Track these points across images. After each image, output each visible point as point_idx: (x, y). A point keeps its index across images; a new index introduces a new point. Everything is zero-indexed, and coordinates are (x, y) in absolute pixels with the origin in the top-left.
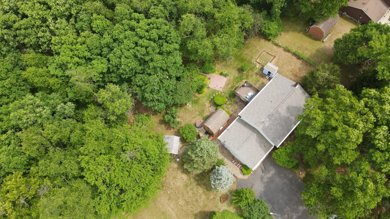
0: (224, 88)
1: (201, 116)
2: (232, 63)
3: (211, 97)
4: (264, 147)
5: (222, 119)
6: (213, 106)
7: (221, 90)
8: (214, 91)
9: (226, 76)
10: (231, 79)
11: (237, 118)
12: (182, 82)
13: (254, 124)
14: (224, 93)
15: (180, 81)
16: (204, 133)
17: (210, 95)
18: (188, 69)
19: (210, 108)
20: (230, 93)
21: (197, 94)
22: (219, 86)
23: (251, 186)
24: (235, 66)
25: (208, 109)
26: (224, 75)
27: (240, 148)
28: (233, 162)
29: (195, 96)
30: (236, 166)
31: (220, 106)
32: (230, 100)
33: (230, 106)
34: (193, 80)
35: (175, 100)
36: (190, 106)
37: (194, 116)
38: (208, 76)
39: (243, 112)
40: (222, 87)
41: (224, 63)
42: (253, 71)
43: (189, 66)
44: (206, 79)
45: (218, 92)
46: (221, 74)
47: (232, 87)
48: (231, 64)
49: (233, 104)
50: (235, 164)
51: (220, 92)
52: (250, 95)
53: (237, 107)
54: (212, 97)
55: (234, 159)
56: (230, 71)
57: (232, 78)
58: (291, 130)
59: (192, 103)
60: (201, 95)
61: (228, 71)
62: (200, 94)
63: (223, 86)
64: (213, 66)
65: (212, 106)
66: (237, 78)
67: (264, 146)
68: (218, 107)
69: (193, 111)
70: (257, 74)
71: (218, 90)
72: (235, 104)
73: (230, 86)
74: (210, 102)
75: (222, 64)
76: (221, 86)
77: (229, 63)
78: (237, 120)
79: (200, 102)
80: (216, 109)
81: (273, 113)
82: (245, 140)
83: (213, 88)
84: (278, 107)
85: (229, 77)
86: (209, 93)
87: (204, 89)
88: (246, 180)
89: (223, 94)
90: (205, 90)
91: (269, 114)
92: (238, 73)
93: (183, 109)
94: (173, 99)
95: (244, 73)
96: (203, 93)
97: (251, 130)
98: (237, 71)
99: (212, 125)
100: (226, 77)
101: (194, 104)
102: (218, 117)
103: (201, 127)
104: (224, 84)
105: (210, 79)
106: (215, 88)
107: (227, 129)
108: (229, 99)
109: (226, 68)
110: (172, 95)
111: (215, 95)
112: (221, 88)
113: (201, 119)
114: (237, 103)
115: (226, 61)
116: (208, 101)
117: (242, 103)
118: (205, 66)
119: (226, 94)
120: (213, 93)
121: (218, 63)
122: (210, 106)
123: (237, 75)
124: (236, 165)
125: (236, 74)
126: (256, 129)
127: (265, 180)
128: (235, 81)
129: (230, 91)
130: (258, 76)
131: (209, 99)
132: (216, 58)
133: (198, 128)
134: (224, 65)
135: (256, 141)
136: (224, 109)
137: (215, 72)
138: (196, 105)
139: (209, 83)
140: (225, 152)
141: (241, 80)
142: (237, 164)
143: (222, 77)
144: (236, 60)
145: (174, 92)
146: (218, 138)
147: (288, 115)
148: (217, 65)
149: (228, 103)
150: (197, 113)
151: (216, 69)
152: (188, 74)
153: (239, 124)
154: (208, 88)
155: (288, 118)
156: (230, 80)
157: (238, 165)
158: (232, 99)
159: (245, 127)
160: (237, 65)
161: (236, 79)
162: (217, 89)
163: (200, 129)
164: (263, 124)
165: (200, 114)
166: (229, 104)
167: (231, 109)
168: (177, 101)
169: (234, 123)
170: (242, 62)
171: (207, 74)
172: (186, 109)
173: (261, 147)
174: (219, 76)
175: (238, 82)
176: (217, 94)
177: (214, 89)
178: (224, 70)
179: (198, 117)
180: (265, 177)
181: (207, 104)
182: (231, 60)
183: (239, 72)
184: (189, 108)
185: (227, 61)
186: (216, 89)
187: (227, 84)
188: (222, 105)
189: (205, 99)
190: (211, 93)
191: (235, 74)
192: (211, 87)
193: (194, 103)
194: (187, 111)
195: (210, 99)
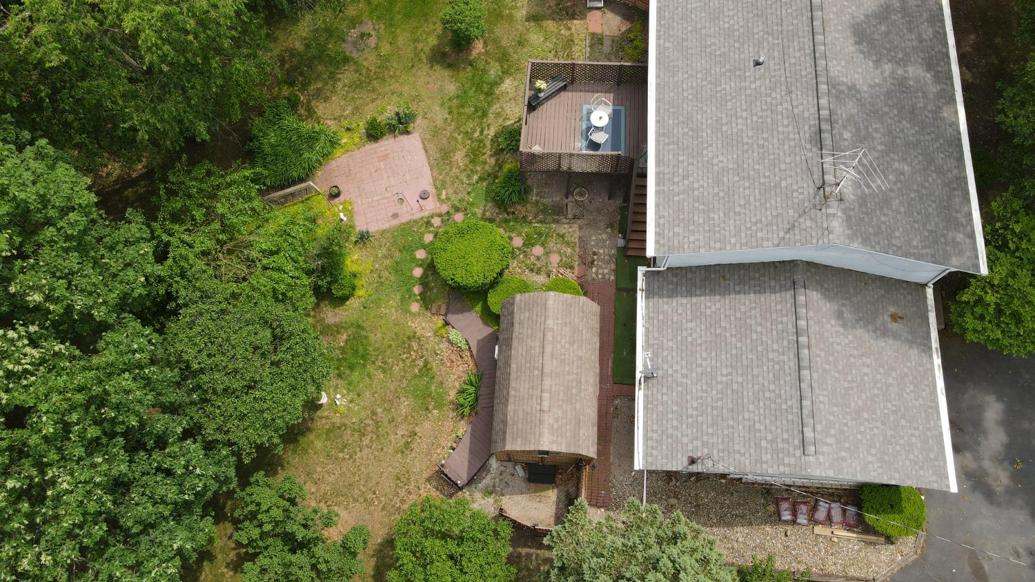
0: (439, 186)
1: (439, 406)
2: (385, 49)
3: (411, 277)
4: (895, 326)
5: (572, 343)
6: (460, 311)
7: (431, 205)
8: (405, 238)
9: (401, 125)
10: (439, 122)
11: (641, 283)
12: (193, 310)
13: (781, 242)
14: (457, 210)
15: (175, 313)
16: (523, 485)
17: (397, 269)
18: (176, 217)
19: (454, 335)
20: (488, 191)
21: (331, 315)
22: (412, 197)
23: (968, 569)
24: (408, 52)
25: (444, 345)
26: (392, 129)
27: (809, 434)
28: (787, 516)
29: (329, 326)
30: (819, 529)
31: (494, 284)
32: (516, 220)
33: (538, 250)
34: (254, 254)
35: (230, 444)
36: (340, 401)
37: (400, 433)
38: (319, 184)
39: (658, 225)
40: (431, 189)
41: (347, 76)
42: (510, 16)
43: (172, 193)
44: (320, 204)
45: (428, 223)
46: (374, 133)
47: (474, 155)
48: (384, 62)
49: (542, 228)
50: (802, 519)
51: (436, 222)
52: (605, 121)
53: (575, 227)
54: (418, 272)
55: (777, 503)
56: (406, 89)
57: (440, 115)
58: (960, 140)
59: (339, 376)
60: (353, 303)
61: (395, 98)
62: (343, 300)
63: (426, 182)
64: (307, 126)
65: (452, 318)
66: (462, 97)
67: (895, 318)
68: (494, 300)
69: (374, 413)
70: (534, 18)
71: (417, 216)
72: (557, 222)
73: (459, 157)
74: (426, 301)
75: (340, 84)
76: (419, 191)
77: (369, 60)
78: (649, 293)
79: (375, 337)
80: (492, 318)
81: (824, 113)
82: (793, 364)
83: (386, 226)
84: (821, 63)
85: (419, 120)
86: (388, 262)
87: (348, 262)
88: (923, 557)
89: (459, 217)
90: (354, 261)
91: (807, 131)
92: (446, 73)
93: (318, 444)
94: (209, 446)
95: (474, 53)
96: (358, 282)
97: (773, 291)
98: (437, 67)
99: (549, 419)
100: (407, 133)
101: (355, 376)
102: (548, 349)
103: (483, 468)
104: (427, 169)
105: (338, 195)
106: (395, 216)
107: (638, 375)
108: (507, 221)
109: (374, 90)
110: (187, 434)
111: (424, 247)
112: (424, 196)
113: (449, 424)
114: (557, 212)
115: (346, 60)
116: (415, 307)
117: (582, 195)
118: (267, 150)
119: (472, 204)
120: (409, 249)
121: (318, 94)
122: (447, 324)
123: (452, 88)
124: (813, 521)
125: (445, 83)
126: (793, 263)
127: (1001, 478)
128: (469, 117)
129: (481, 179)
130: (550, 25)
131: (409, 291)
132: (291, 83)
133: (471, 482)
134: (358, 86)
135: (844, 326)
136: (524, 288)
137: (334, 143)
138: (370, 368)
139: (350, 214)
140: (706, 497)
141: (490, 93)
142: (814, 508)
143: (388, 144)
144: (391, 25)
145: (193, 403)
146: (638, 464)
147: (888, 67)
148: (321, 108)
149: (518, 242)
150: (405, 405)
151: (334, 128)
152: (203, 241)
153: (680, 307)
154: (364, 238)
155: (902, 83)
156: (435, 132)
157: (821, 514)
158: (520, 210)
159: (723, 294)
160: (416, 41)
161: (462, 106)
162: (412, 211)
163: (487, 481)
164: (834, 203)
165: (426, 399)
166: (529, 243)
167: (555, 259)
168: (248, 436)
169: (648, 318)
170: (425, 15)
171: (301, 180)
172: (334, 431)
173: (884, 333)
174: (372, 146)
175: (485, 114)
176: (428, 238)
177: (395, 222)
178: (371, 106)
179: (427, 425)
180: (987, 464)
181: (424, 324)
182: (372, 42)
183: (450, 66)
184: (343, 416)
185: (355, 55)
186: (405, 219)
187: (442, 160)
188: (501, 274)
189: (390, 309)
190: (397, 255)
191: (441, 89)
192: (373, 229)
193: (352, 368)
194: (347, 436)
195: (417, 290)
